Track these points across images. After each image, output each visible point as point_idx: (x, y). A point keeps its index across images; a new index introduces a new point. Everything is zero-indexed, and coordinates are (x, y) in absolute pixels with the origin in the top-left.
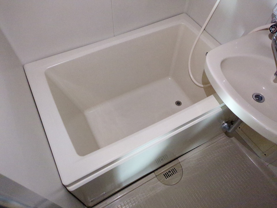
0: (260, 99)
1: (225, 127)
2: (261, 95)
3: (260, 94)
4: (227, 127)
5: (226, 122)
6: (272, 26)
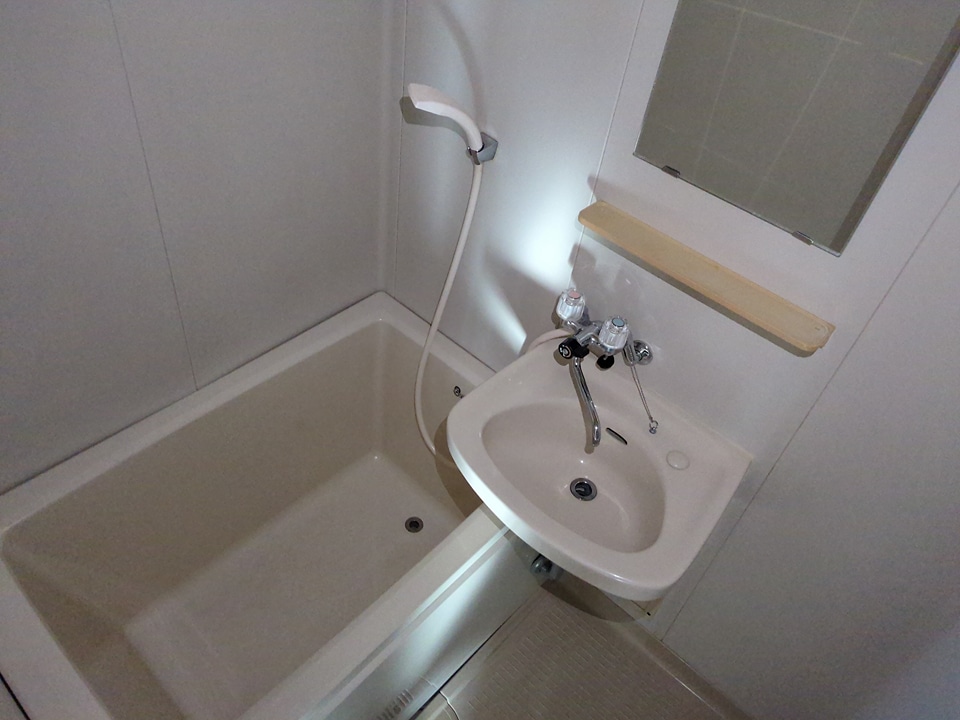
0: (588, 491)
2: (586, 480)
3: (581, 479)
6: (561, 346)
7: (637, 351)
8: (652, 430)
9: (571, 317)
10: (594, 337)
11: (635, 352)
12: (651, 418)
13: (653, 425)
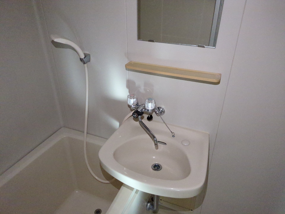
0: (159, 168)
1: (149, 208)
2: (157, 164)
3: (155, 164)
4: (151, 207)
5: (148, 202)
6: (133, 114)
7: (159, 110)
8: (173, 136)
9: (133, 104)
10: (144, 109)
11: (159, 111)
12: (171, 132)
13: (173, 134)
